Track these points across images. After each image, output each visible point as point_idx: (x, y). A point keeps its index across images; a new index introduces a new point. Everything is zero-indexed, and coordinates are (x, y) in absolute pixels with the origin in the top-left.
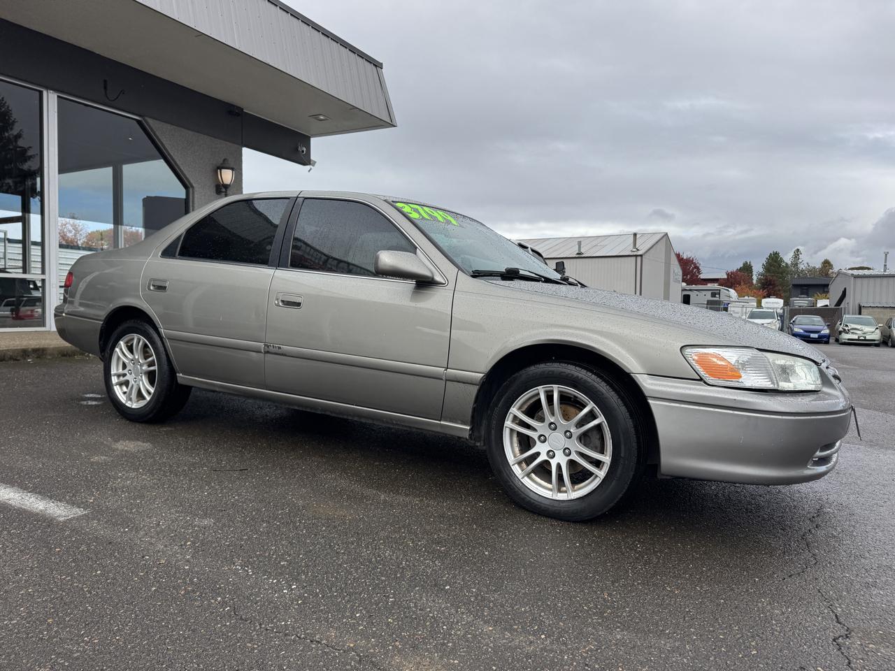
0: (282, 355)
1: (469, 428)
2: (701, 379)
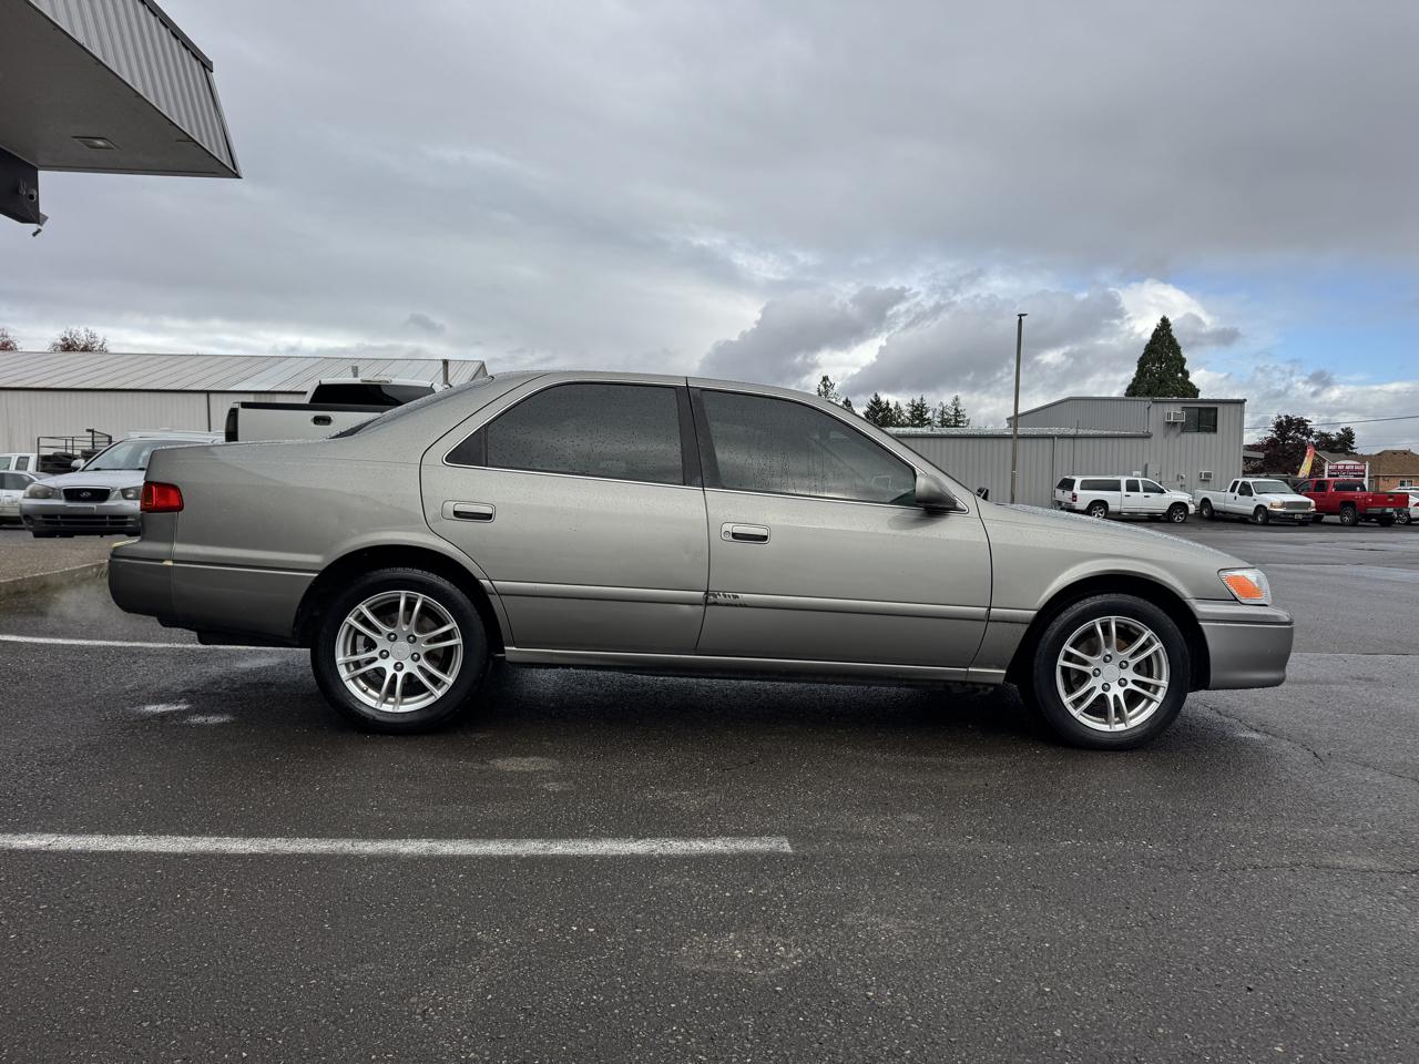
0: (741, 605)
1: (1004, 672)
2: (1236, 600)
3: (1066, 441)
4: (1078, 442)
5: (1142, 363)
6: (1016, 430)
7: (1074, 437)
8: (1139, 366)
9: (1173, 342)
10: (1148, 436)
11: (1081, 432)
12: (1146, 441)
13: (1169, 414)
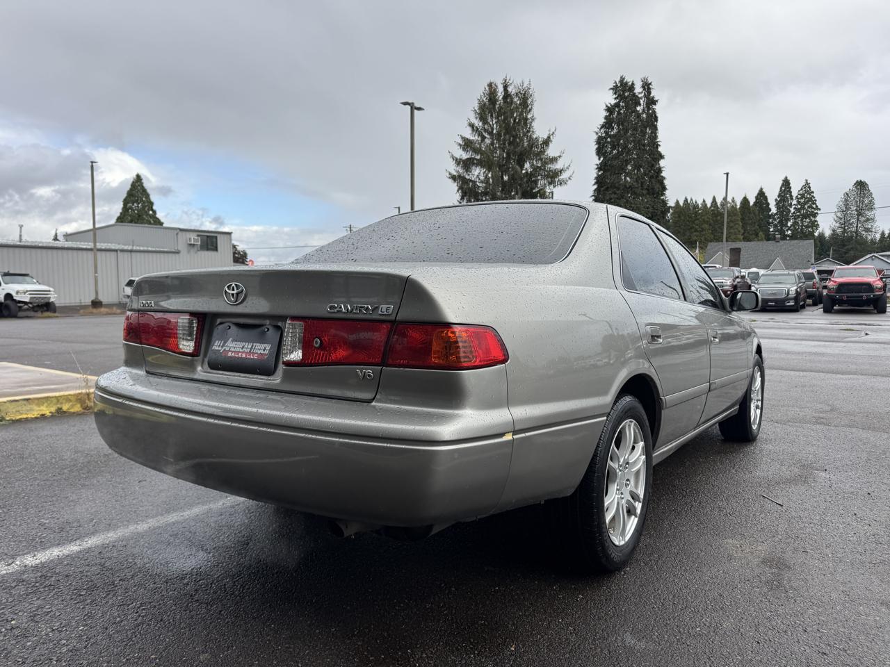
3: (126, 254)
4: (133, 254)
5: (126, 202)
6: (95, 245)
7: (131, 251)
8: (124, 205)
9: (144, 191)
10: (178, 252)
11: (134, 248)
12: (177, 255)
13: (190, 239)
